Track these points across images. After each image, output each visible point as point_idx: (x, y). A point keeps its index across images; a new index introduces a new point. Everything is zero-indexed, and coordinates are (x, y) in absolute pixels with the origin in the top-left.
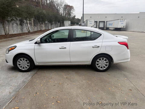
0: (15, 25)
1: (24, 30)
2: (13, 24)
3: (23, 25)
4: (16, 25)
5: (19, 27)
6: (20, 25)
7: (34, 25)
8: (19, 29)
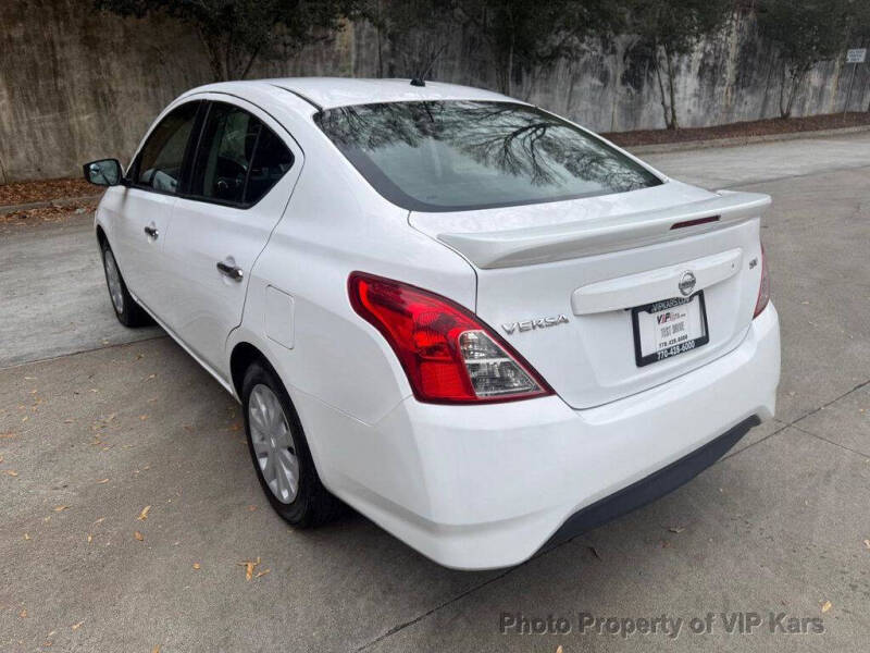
0: (590, 81)
1: (645, 113)
2: (576, 78)
3: (650, 80)
4: (597, 82)
5: (618, 93)
6: (624, 82)
7: (741, 82)
8: (615, 110)
